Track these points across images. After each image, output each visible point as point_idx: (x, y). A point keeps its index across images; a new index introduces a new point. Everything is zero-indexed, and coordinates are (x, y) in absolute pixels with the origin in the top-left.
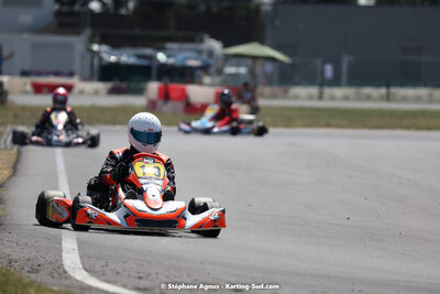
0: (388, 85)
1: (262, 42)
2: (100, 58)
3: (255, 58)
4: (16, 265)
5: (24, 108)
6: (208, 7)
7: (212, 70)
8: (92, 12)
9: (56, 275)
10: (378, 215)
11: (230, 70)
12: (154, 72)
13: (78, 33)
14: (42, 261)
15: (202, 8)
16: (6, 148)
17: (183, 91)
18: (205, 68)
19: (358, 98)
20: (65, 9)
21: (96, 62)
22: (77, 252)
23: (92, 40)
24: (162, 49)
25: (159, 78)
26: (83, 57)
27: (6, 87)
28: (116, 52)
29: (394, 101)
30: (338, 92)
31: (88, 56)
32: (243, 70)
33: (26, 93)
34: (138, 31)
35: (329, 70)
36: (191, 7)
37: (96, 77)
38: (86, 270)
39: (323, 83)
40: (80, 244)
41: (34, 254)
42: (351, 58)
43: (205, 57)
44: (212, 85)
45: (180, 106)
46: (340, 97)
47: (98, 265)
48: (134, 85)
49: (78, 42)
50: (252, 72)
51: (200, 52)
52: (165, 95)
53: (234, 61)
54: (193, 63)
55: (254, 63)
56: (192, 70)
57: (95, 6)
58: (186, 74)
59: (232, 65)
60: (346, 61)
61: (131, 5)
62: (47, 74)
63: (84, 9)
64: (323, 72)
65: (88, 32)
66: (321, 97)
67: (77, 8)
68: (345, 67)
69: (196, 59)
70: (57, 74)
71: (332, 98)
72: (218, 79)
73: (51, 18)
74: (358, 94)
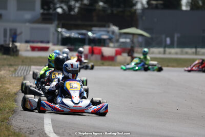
0: (196, 47)
1: (137, 27)
2: (62, 35)
3: (133, 34)
4: (23, 131)
5: (26, 58)
6: (112, 11)
7: (114, 40)
8: (58, 13)
9: (41, 135)
10: (192, 108)
11: (122, 40)
12: (87, 41)
13: (51, 23)
14: (35, 129)
15: (109, 11)
16: (18, 76)
17: (100, 50)
18: (110, 39)
19: (182, 53)
20: (46, 12)
21: (60, 36)
22: (51, 125)
23: (58, 26)
24: (90, 31)
25: (89, 44)
26: (54, 34)
27: (18, 48)
28: (69, 32)
29: (199, 55)
30: (173, 50)
31: (56, 33)
32: (128, 40)
33: (27, 50)
34: (79, 22)
35: (168, 40)
37: (60, 43)
38: (55, 133)
39: (166, 46)
40: (53, 121)
41: (31, 126)
42: (179, 35)
43: (110, 34)
44: (114, 47)
45: (99, 57)
46: (174, 53)
47: (61, 131)
48: (77, 47)
49: (51, 27)
50: (132, 41)
51: (108, 32)
52: (92, 52)
53: (124, 36)
54: (105, 37)
55: (133, 37)
56: (104, 40)
57: (59, 10)
58: (101, 42)
59: (123, 38)
60: (176, 36)
61: (76, 10)
62: (37, 42)
63: (54, 12)
64: (166, 41)
65: (56, 23)
66: (164, 53)
67: (51, 11)
68: (176, 39)
69: (106, 35)
70: (42, 42)
71: (170, 53)
72: (117, 45)
73: (39, 16)
74: (182, 51)
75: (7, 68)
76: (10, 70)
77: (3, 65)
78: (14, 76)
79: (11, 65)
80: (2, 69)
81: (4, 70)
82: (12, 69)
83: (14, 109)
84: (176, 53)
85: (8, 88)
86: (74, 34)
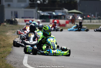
1: (77, 10)
2: (40, 14)
6: (65, 2)
12: (52, 17)
13: (34, 8)
15: (63, 2)
17: (58, 21)
20: (32, 3)
21: (39, 15)
22: (27, 59)
23: (38, 10)
24: (54, 12)
25: (53, 19)
26: (36, 14)
28: (43, 13)
30: (95, 21)
31: (37, 13)
33: (23, 22)
34: (49, 8)
35: (93, 15)
36: (61, 2)
37: (39, 18)
39: (91, 19)
42: (98, 13)
48: (47, 20)
49: (34, 10)
51: (63, 12)
53: (70, 14)
56: (61, 16)
61: (47, 2)
62: (28, 18)
65: (37, 8)
66: (91, 22)
68: (96, 15)
69: (61, 13)
70: (30, 18)
71: (93, 22)
74: (99, 21)
75: (11, 31)
76: (12, 32)
77: (9, 30)
78: (14, 35)
79: (13, 30)
80: (9, 31)
81: (10, 32)
82: (13, 31)
83: (11, 51)
84: (97, 22)
85: (10, 41)
86: (46, 14)
